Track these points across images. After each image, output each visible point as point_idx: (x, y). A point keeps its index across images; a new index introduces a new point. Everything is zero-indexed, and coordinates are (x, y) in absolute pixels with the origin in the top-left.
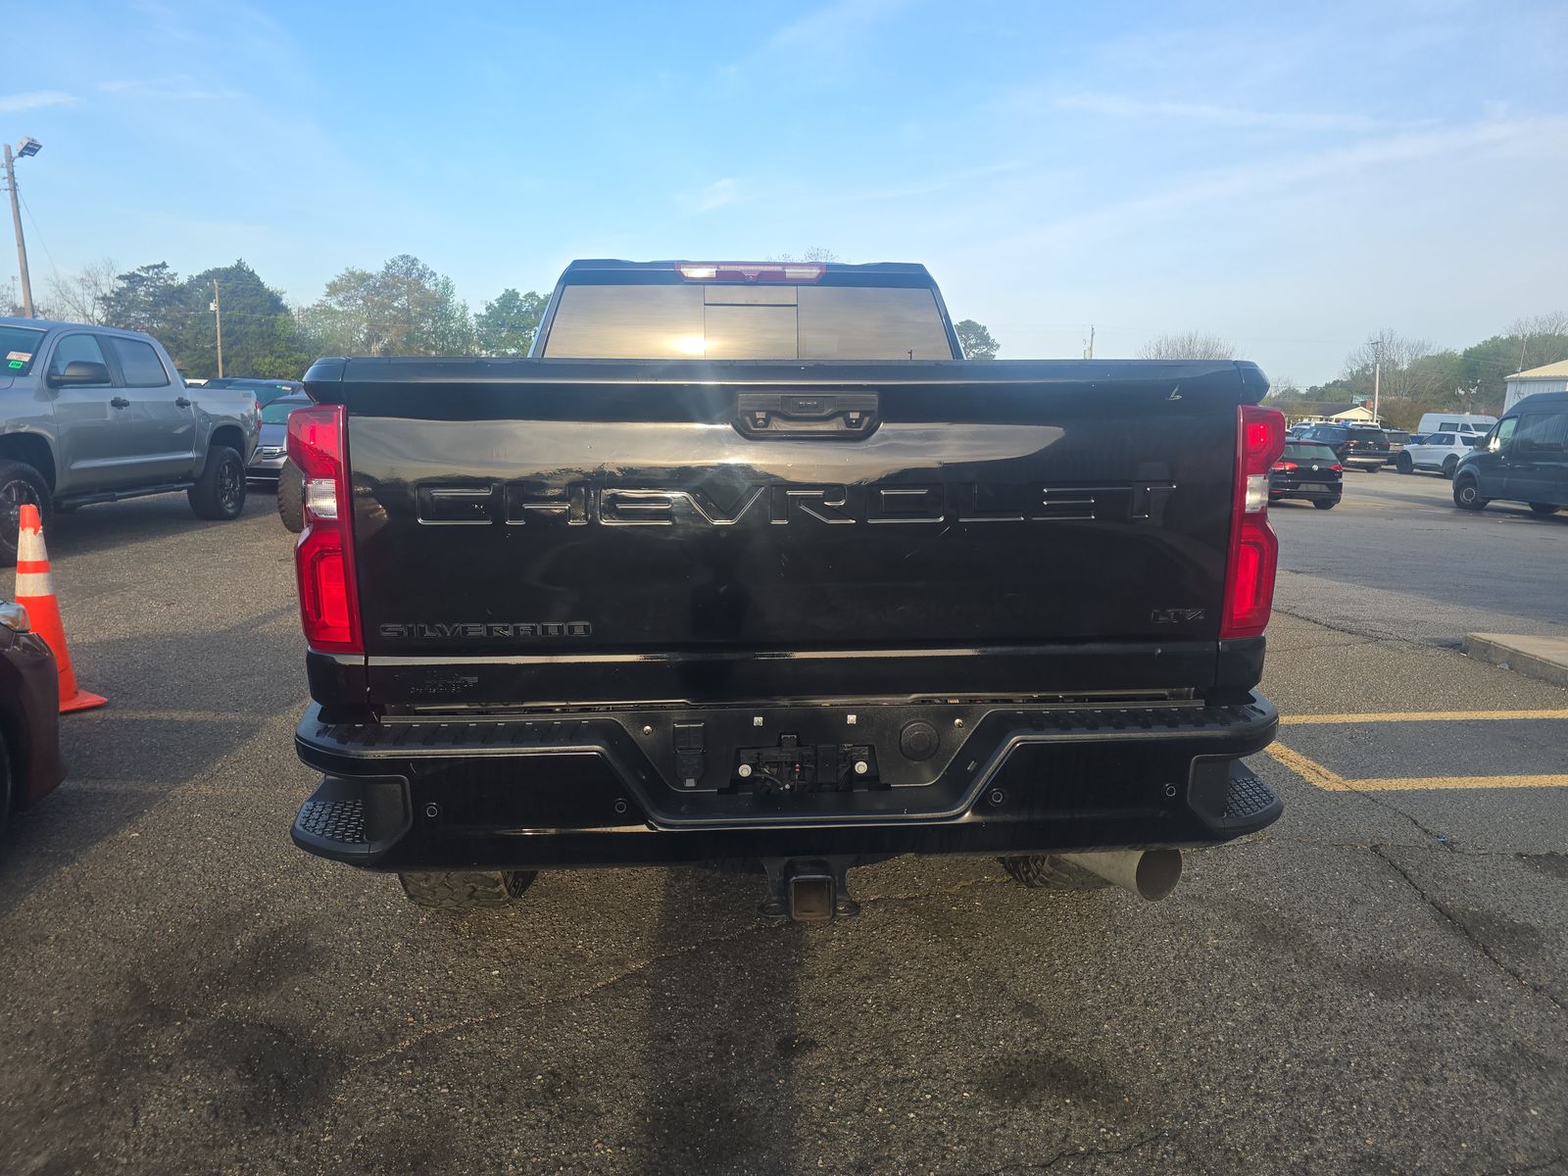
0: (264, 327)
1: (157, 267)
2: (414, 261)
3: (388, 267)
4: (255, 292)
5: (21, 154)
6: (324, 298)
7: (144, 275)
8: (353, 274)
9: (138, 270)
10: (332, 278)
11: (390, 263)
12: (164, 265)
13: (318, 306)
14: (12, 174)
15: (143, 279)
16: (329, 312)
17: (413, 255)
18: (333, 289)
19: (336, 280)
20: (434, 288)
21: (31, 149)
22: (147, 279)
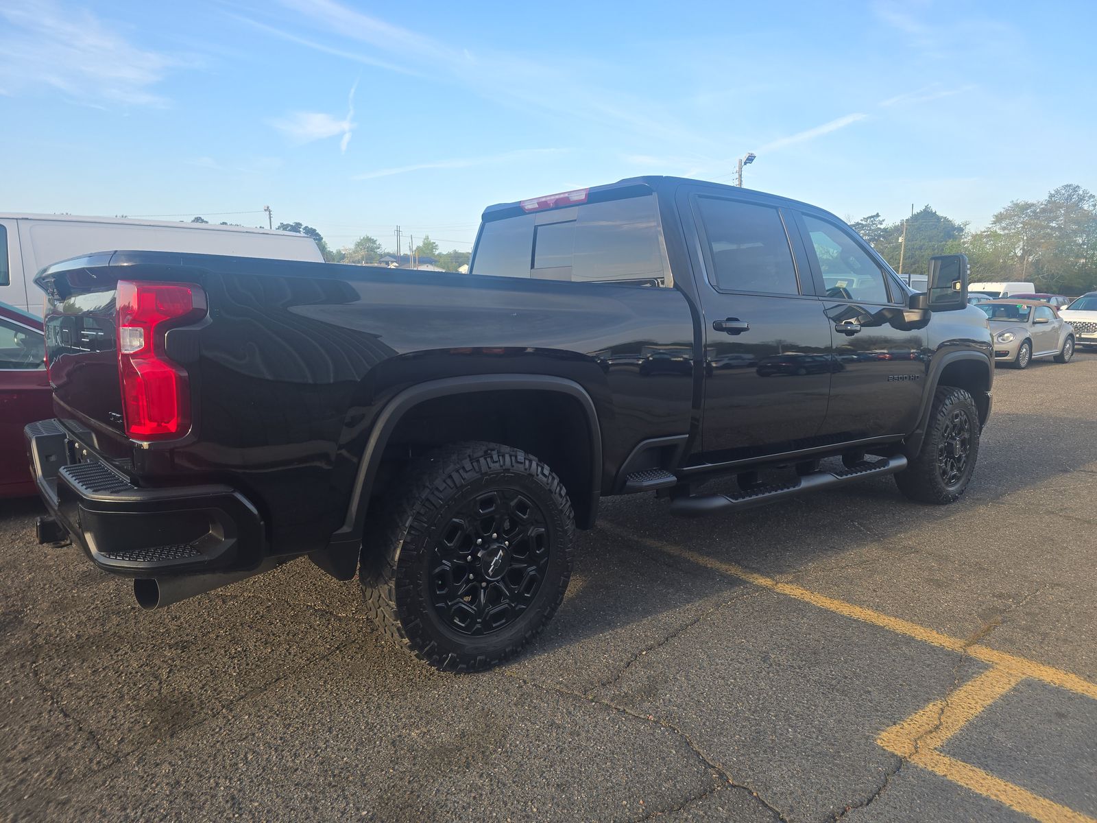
0: (936, 251)
1: (872, 217)
2: (1076, 189)
3: (1051, 196)
4: (934, 227)
5: (745, 163)
6: (990, 226)
7: (864, 223)
8: (1017, 205)
9: (862, 220)
10: (999, 209)
11: (1053, 192)
12: (877, 215)
13: (984, 232)
14: (740, 176)
15: (863, 226)
16: (994, 235)
17: (1075, 183)
18: (999, 219)
19: (1002, 211)
20: (1091, 208)
21: (750, 159)
22: (866, 225)
